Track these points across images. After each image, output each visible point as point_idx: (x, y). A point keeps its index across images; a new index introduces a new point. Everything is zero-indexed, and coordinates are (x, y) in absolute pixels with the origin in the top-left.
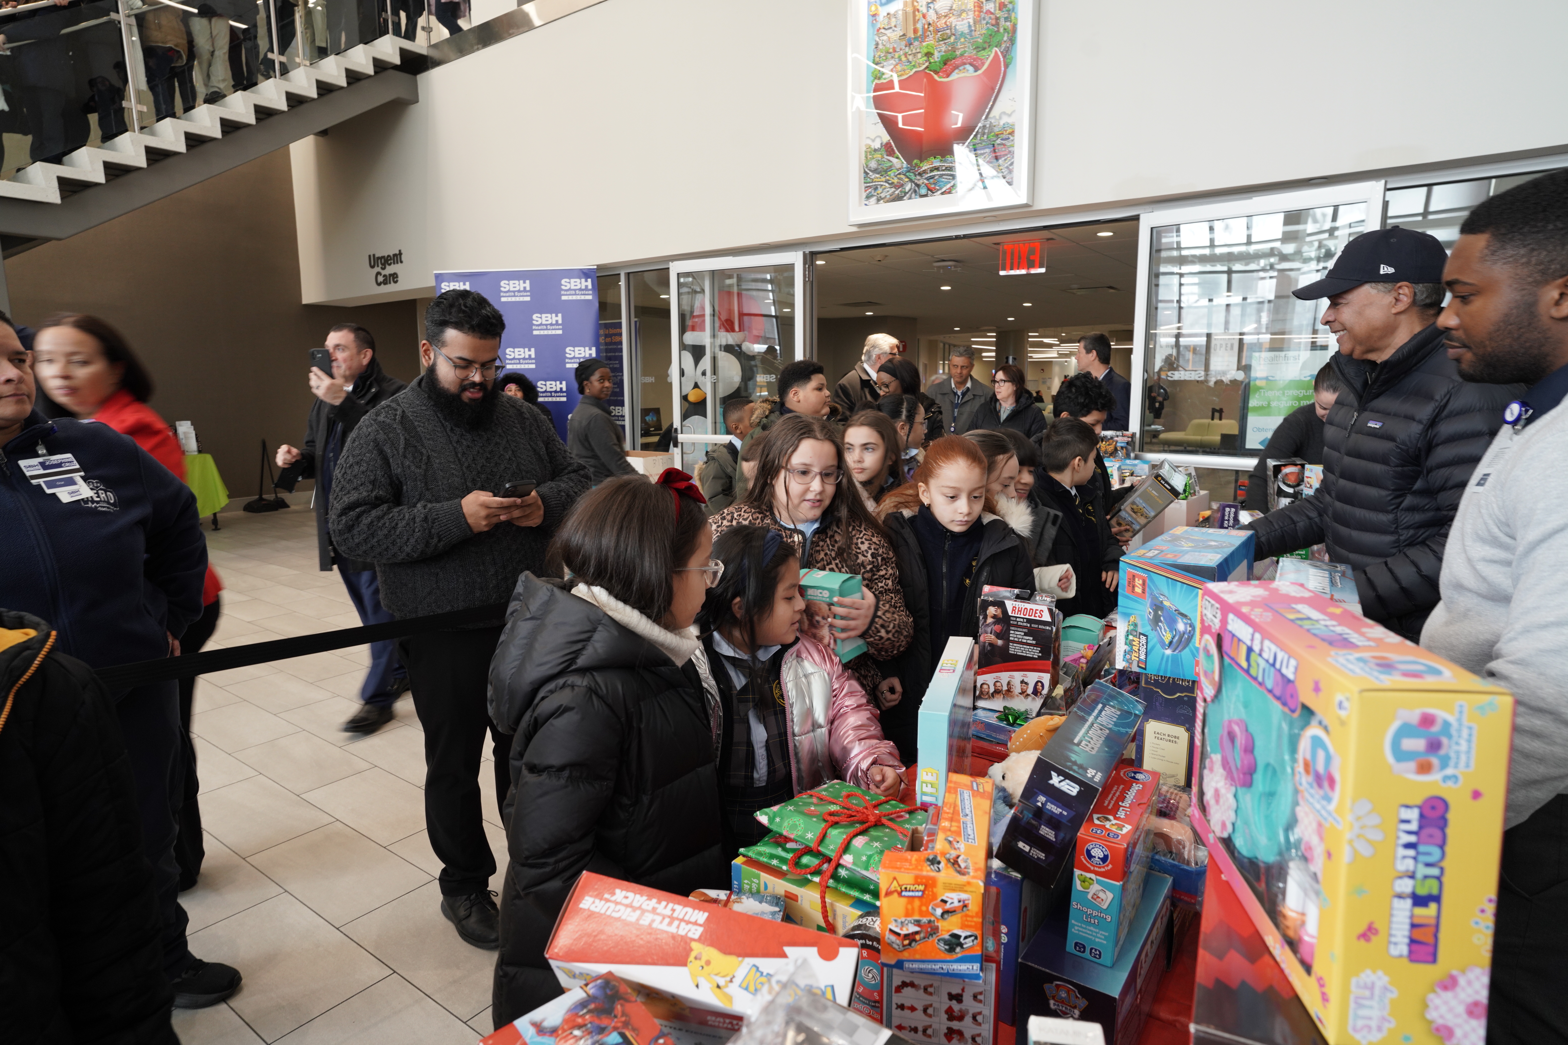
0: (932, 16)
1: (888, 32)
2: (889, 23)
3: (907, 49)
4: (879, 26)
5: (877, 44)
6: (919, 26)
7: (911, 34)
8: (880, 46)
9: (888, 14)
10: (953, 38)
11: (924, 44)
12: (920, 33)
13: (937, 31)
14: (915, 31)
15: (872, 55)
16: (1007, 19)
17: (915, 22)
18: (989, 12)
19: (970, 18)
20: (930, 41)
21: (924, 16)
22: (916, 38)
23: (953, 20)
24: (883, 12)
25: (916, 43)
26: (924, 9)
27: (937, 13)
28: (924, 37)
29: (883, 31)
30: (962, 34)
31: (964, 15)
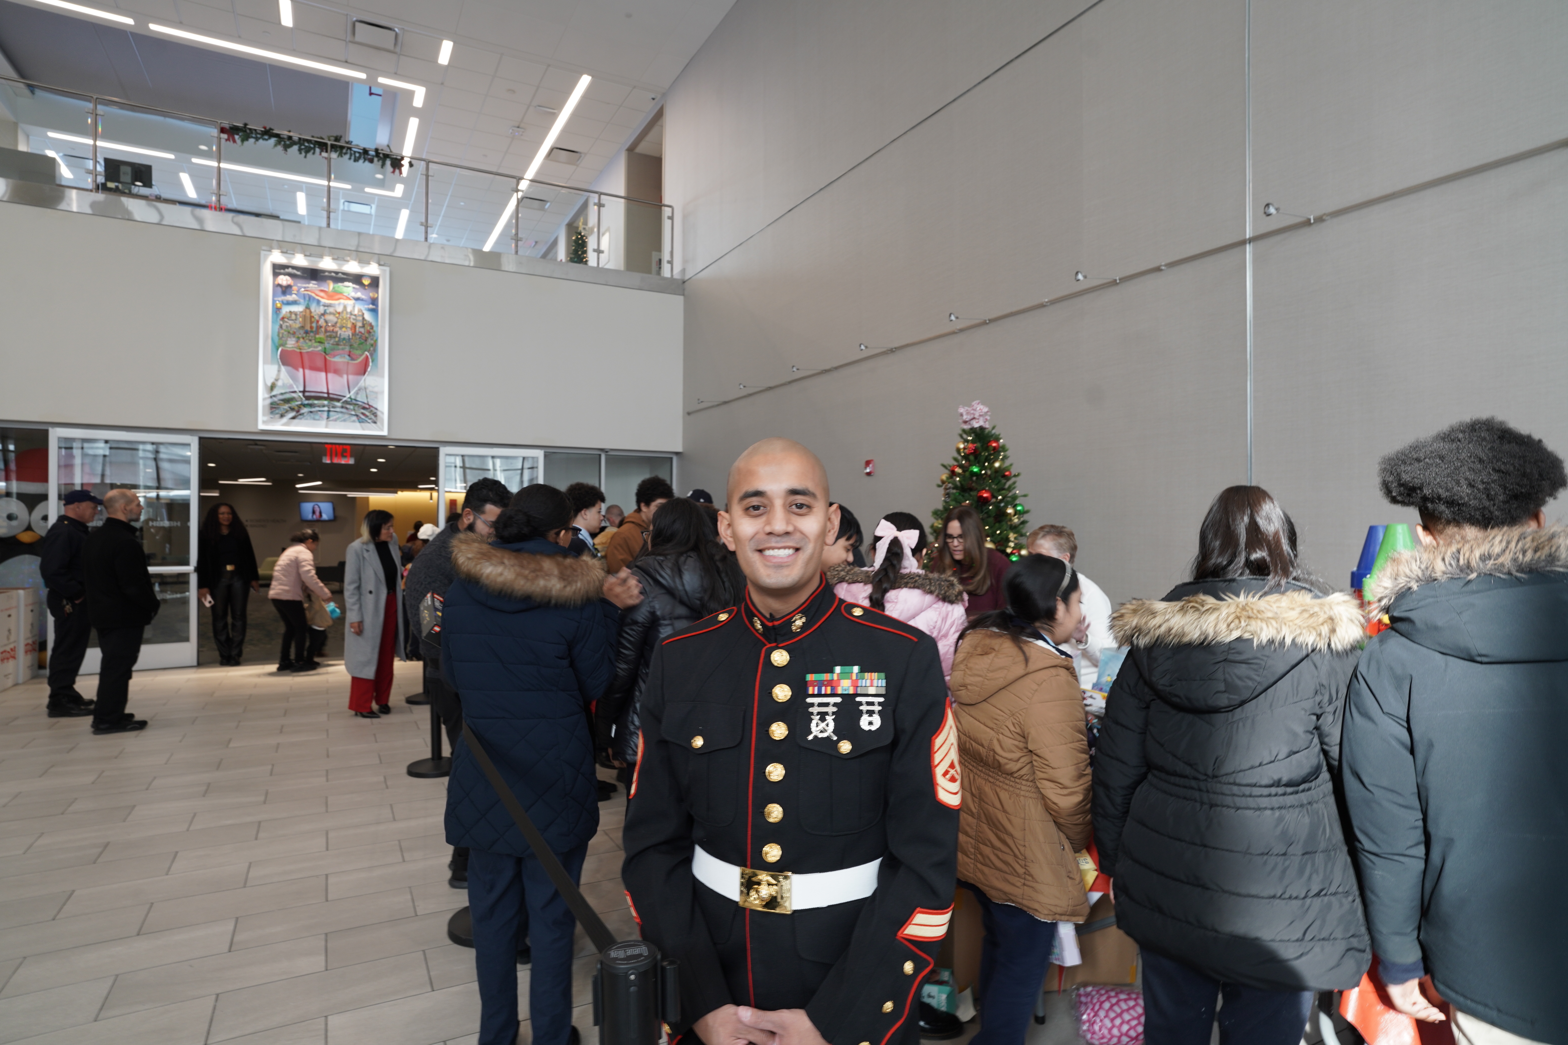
0: (322, 322)
1: (291, 322)
2: (291, 317)
3: (304, 335)
4: (281, 316)
5: (281, 326)
6: (314, 325)
7: (308, 328)
8: (284, 327)
9: (290, 312)
10: (337, 339)
11: (317, 336)
12: (314, 329)
13: (326, 331)
14: (311, 327)
15: (277, 330)
16: (372, 339)
17: (311, 322)
18: (360, 332)
19: (350, 333)
20: (321, 336)
21: (318, 322)
22: (312, 331)
23: (337, 329)
24: (286, 310)
25: (312, 334)
26: (317, 317)
27: (326, 322)
28: (317, 332)
29: (286, 320)
30: (344, 339)
31: (344, 329)
